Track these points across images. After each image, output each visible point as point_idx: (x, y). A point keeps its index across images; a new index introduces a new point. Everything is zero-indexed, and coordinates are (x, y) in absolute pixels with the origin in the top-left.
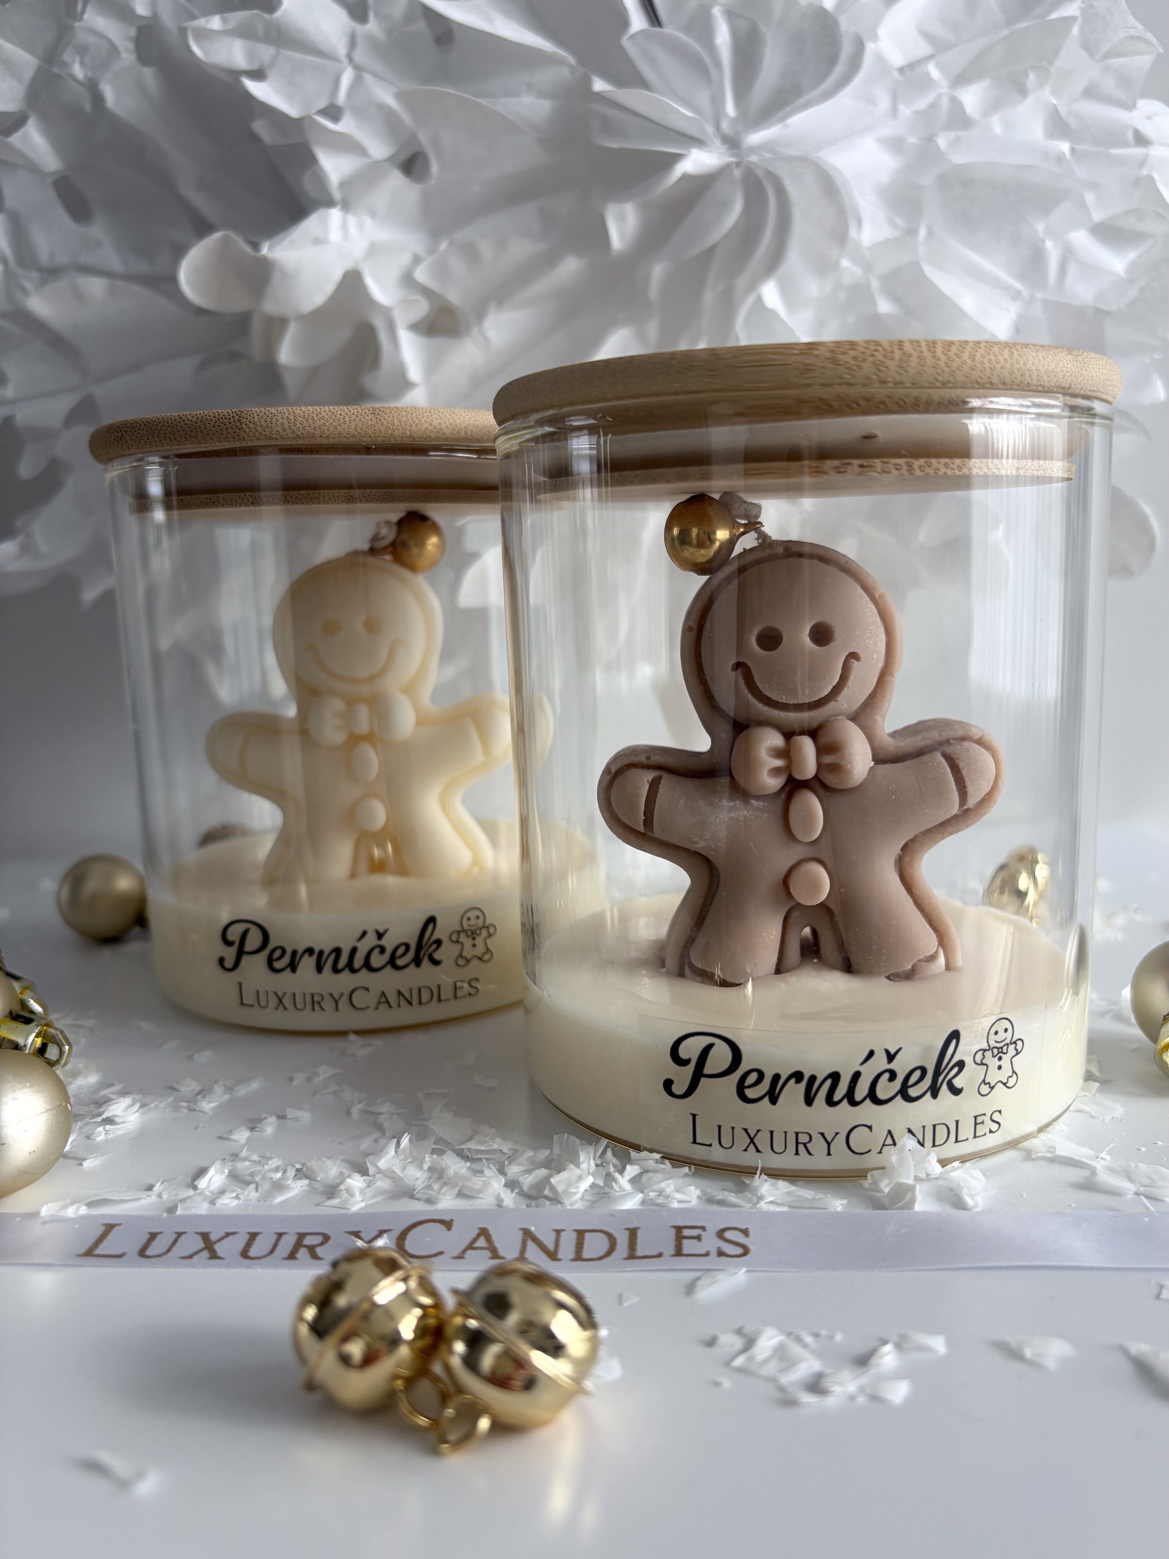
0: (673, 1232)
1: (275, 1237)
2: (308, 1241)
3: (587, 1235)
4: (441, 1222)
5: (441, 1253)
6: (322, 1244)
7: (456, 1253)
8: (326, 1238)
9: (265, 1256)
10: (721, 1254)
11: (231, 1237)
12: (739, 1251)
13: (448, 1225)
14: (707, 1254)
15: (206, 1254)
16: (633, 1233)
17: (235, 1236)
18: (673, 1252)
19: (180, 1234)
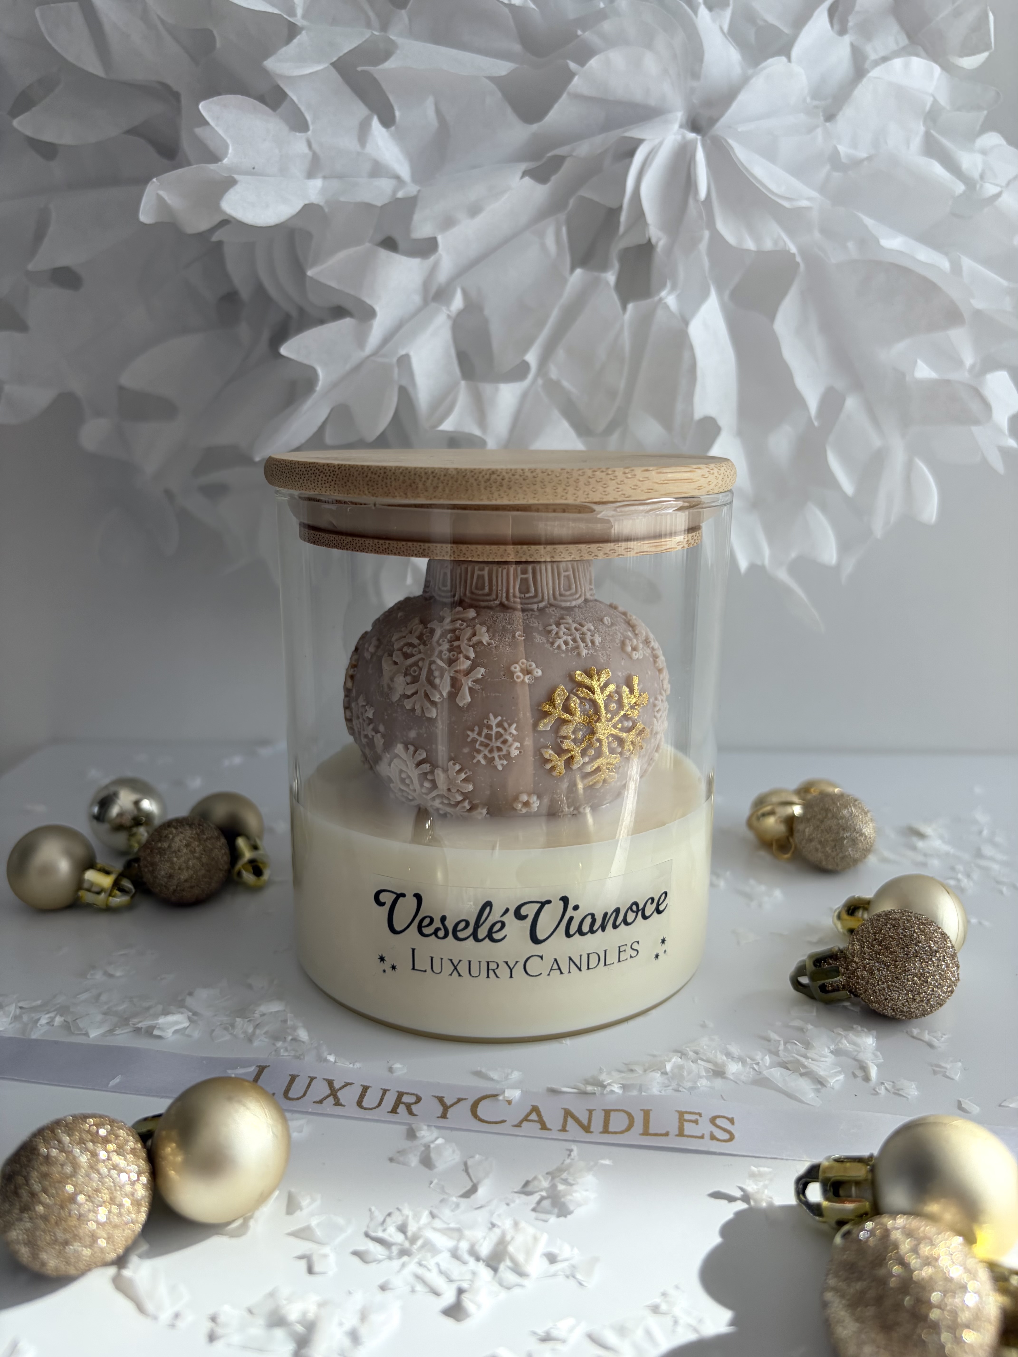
0: (677, 1116)
1: (381, 1093)
2: (406, 1099)
3: (612, 1114)
5: (504, 1121)
6: (416, 1103)
7: (515, 1123)
8: (419, 1098)
9: (375, 1108)
10: (713, 1137)
11: (349, 1087)
12: (727, 1136)
14: (702, 1137)
15: (332, 1099)
16: (647, 1113)
17: (353, 1087)
18: (677, 1133)
19: (313, 1079)
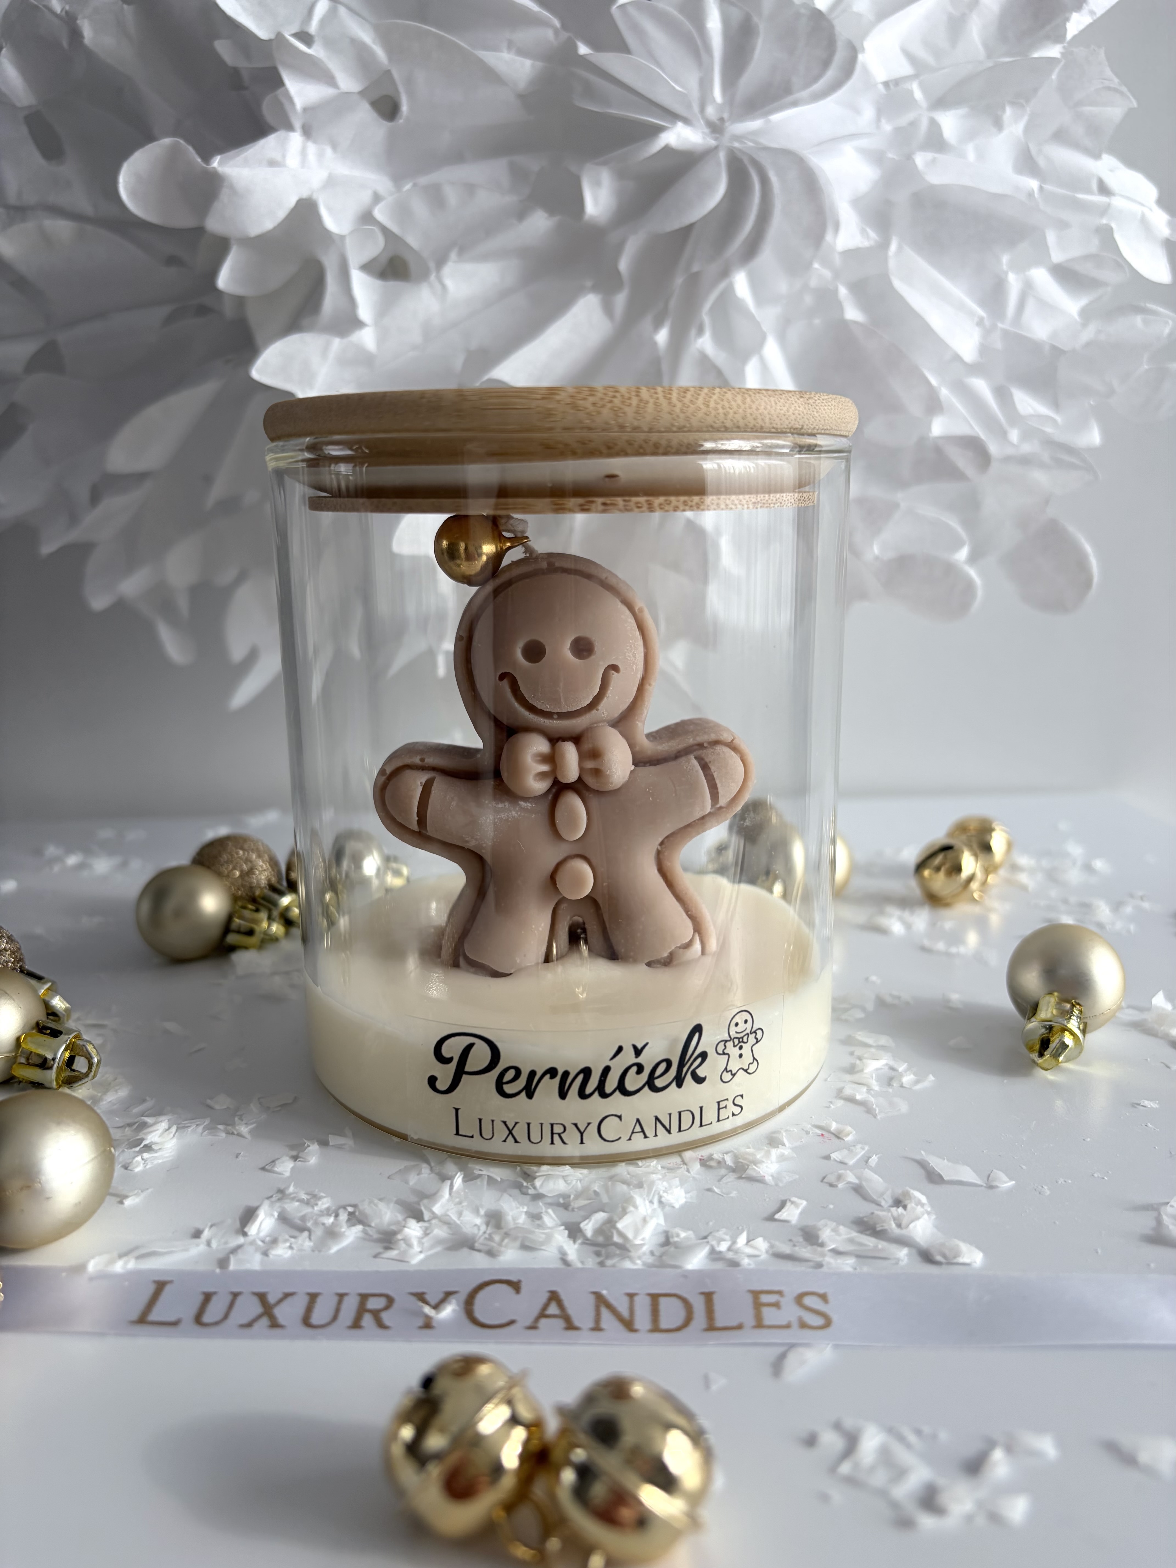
0: (749, 1299)
1: (335, 1299)
2: (372, 1304)
3: (661, 1301)
4: (508, 1282)
5: (512, 1322)
6: (387, 1308)
7: (528, 1322)
8: (390, 1301)
9: (329, 1324)
10: (802, 1325)
11: (289, 1300)
12: (821, 1321)
13: (516, 1286)
14: (788, 1326)
15: (265, 1321)
16: (708, 1297)
17: (295, 1298)
18: (753, 1323)
19: (235, 1295)
